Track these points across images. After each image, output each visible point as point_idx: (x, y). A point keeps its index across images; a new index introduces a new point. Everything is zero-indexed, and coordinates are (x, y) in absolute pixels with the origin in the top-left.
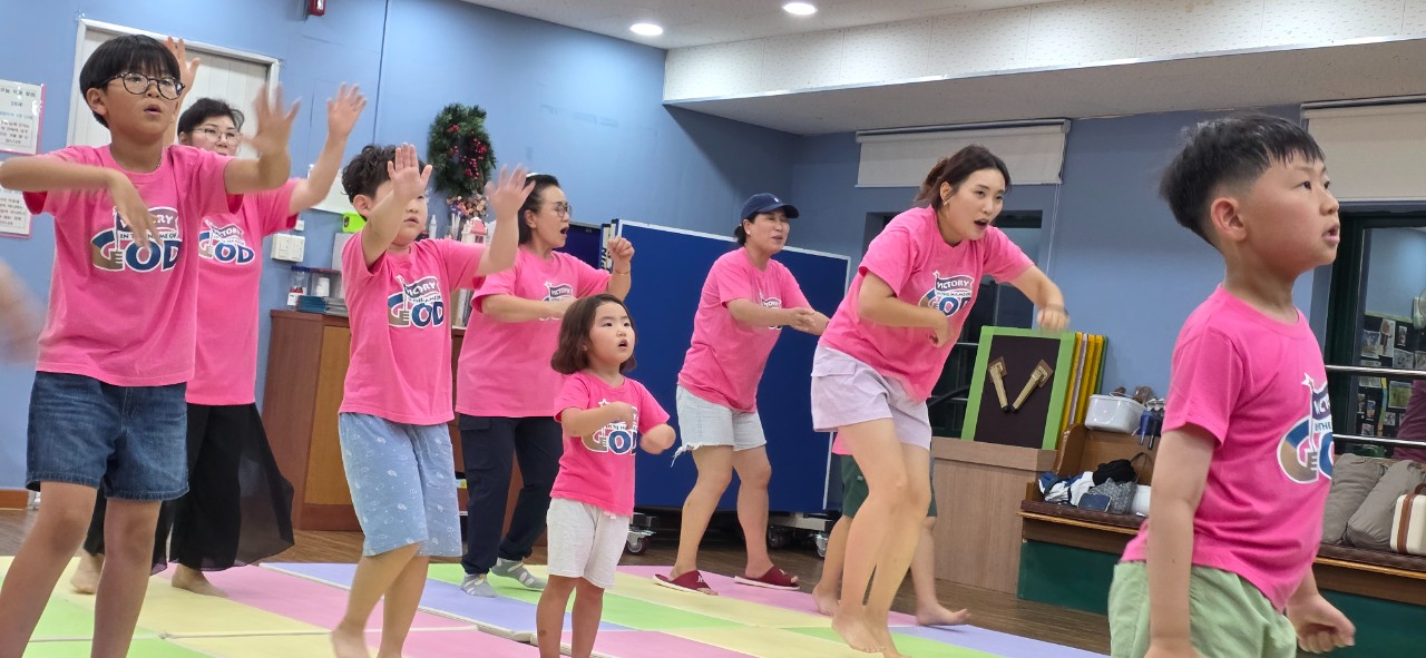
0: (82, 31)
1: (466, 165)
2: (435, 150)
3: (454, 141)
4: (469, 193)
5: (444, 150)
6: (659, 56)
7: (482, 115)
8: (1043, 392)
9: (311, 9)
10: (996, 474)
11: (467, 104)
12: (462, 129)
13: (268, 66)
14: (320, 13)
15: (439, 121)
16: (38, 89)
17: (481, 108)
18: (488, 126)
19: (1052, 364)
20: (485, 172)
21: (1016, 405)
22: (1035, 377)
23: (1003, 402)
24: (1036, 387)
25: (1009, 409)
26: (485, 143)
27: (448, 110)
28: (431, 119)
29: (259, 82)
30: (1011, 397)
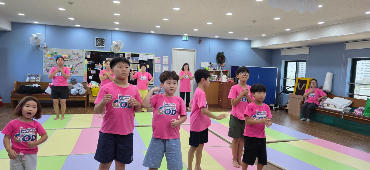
0: (173, 49)
1: (221, 60)
2: (217, 58)
3: (219, 57)
4: (222, 63)
5: (218, 58)
6: (249, 42)
7: (223, 53)
8: (304, 88)
9: (200, 43)
10: (297, 99)
11: (221, 52)
12: (221, 55)
13: (195, 50)
14: (201, 43)
15: (218, 54)
16: (168, 57)
17: (223, 52)
18: (224, 54)
19: (306, 84)
20: (224, 60)
21: (301, 90)
22: (303, 85)
23: (299, 89)
24: (304, 87)
25: (300, 90)
26: (224, 56)
27: (219, 53)
28: (217, 54)
29: (194, 52)
30: (300, 88)
